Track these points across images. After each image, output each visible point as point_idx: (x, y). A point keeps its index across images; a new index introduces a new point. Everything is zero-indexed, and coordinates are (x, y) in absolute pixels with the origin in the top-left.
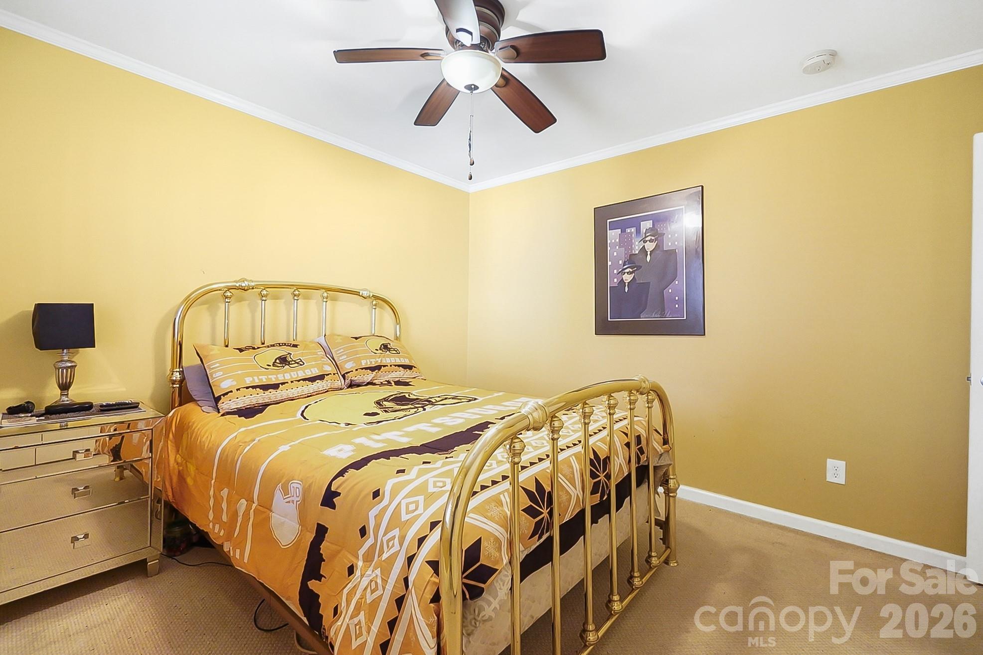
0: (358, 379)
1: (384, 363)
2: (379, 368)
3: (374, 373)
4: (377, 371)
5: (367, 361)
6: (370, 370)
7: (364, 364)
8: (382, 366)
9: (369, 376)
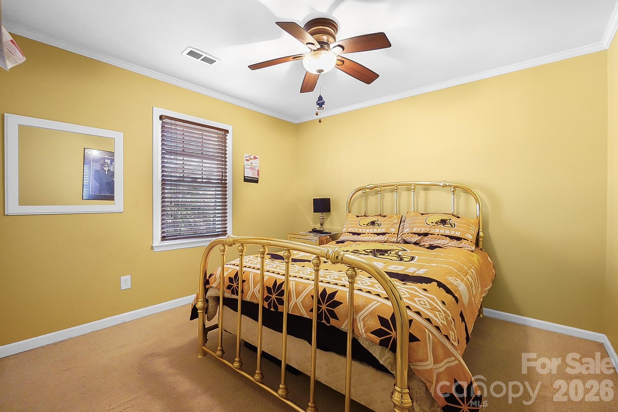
0: (408, 239)
1: (432, 231)
2: (426, 235)
3: (420, 237)
4: (422, 236)
5: (417, 229)
6: (418, 235)
7: (415, 230)
8: (429, 234)
9: (416, 238)
